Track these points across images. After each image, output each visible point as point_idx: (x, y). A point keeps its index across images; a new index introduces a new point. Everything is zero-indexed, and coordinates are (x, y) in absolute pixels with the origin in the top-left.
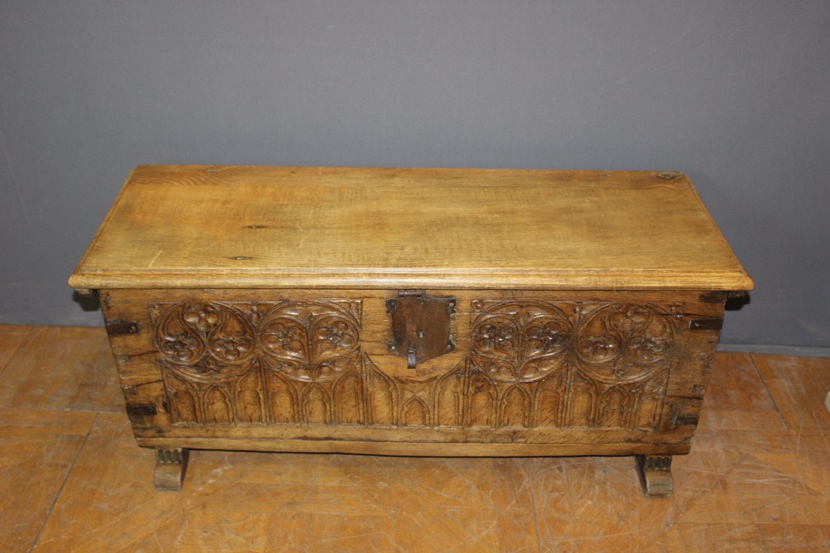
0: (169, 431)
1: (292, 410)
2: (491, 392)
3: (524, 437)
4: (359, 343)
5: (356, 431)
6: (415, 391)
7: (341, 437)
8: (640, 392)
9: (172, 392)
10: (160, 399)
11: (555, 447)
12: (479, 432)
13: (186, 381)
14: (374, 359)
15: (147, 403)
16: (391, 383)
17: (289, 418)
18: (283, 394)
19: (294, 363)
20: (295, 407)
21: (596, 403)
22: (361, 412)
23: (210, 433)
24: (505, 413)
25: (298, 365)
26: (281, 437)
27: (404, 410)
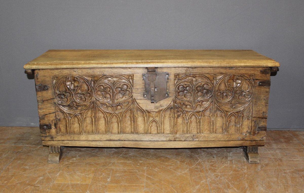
0: (55, 138)
1: (105, 126)
2: (184, 116)
3: (198, 138)
4: (132, 94)
5: (130, 136)
6: (154, 117)
7: (125, 139)
8: (242, 116)
9: (58, 118)
10: (54, 121)
11: (210, 142)
12: (180, 135)
13: (64, 112)
14: (138, 101)
15: (48, 123)
16: (145, 113)
17: (104, 131)
18: (102, 119)
20: (107, 125)
21: (225, 121)
22: (133, 127)
23: (72, 138)
24: (190, 126)
25: (108, 105)
26: (100, 140)
27: (150, 126)
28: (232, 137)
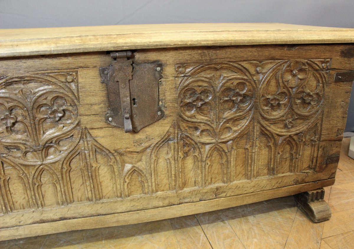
1: (26, 196)
2: (197, 154)
3: (225, 192)
4: (79, 117)
5: (87, 208)
6: (134, 162)
7: (74, 215)
8: (304, 140)
11: (247, 196)
12: (190, 193)
14: (94, 133)
16: (111, 157)
17: (25, 205)
18: (16, 181)
19: (21, 146)
20: (28, 191)
21: (275, 154)
22: (89, 189)
24: (208, 173)
25: (23, 148)
26: (19, 224)
27: (126, 182)
28: (285, 181)
